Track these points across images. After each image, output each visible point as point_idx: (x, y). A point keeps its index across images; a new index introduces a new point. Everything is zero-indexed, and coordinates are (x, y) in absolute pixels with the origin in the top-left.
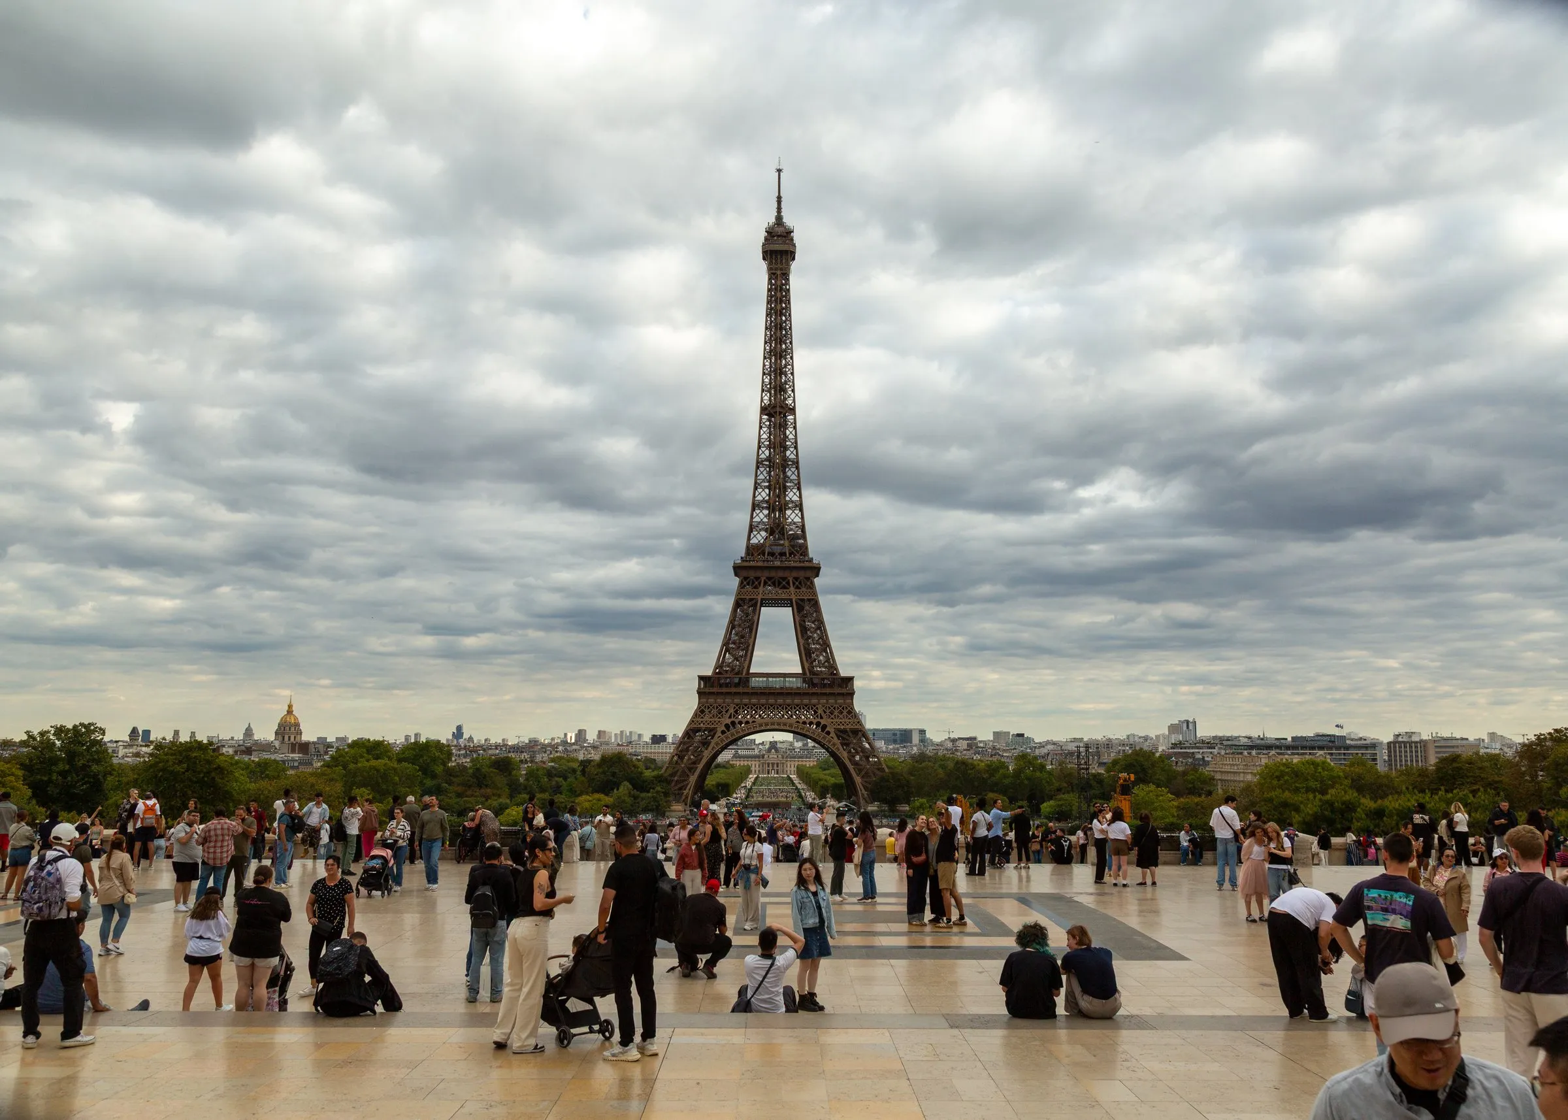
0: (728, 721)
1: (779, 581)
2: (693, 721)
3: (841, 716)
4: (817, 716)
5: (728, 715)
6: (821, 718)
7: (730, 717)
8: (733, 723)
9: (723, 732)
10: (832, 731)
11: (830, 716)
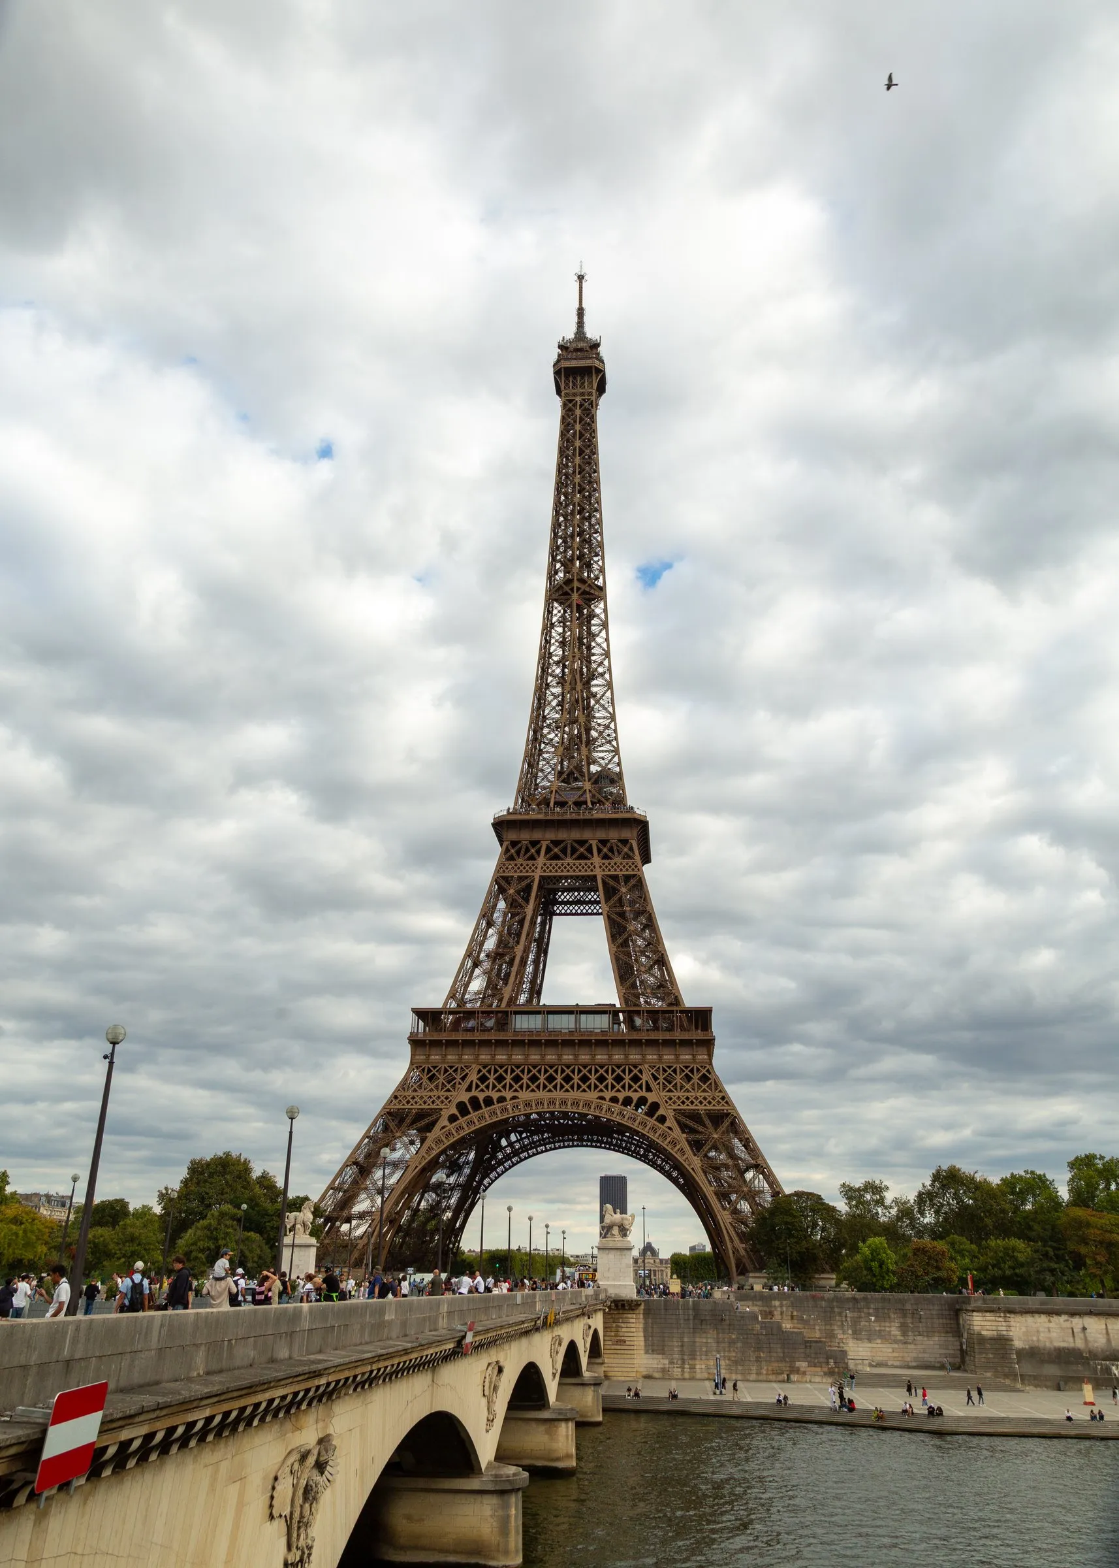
0: (465, 1097)
1: (572, 847)
2: (396, 1097)
3: (688, 1086)
4: (641, 1087)
5: (466, 1085)
6: (649, 1089)
7: (469, 1089)
8: (475, 1102)
9: (453, 1118)
10: (670, 1115)
11: (665, 1086)
